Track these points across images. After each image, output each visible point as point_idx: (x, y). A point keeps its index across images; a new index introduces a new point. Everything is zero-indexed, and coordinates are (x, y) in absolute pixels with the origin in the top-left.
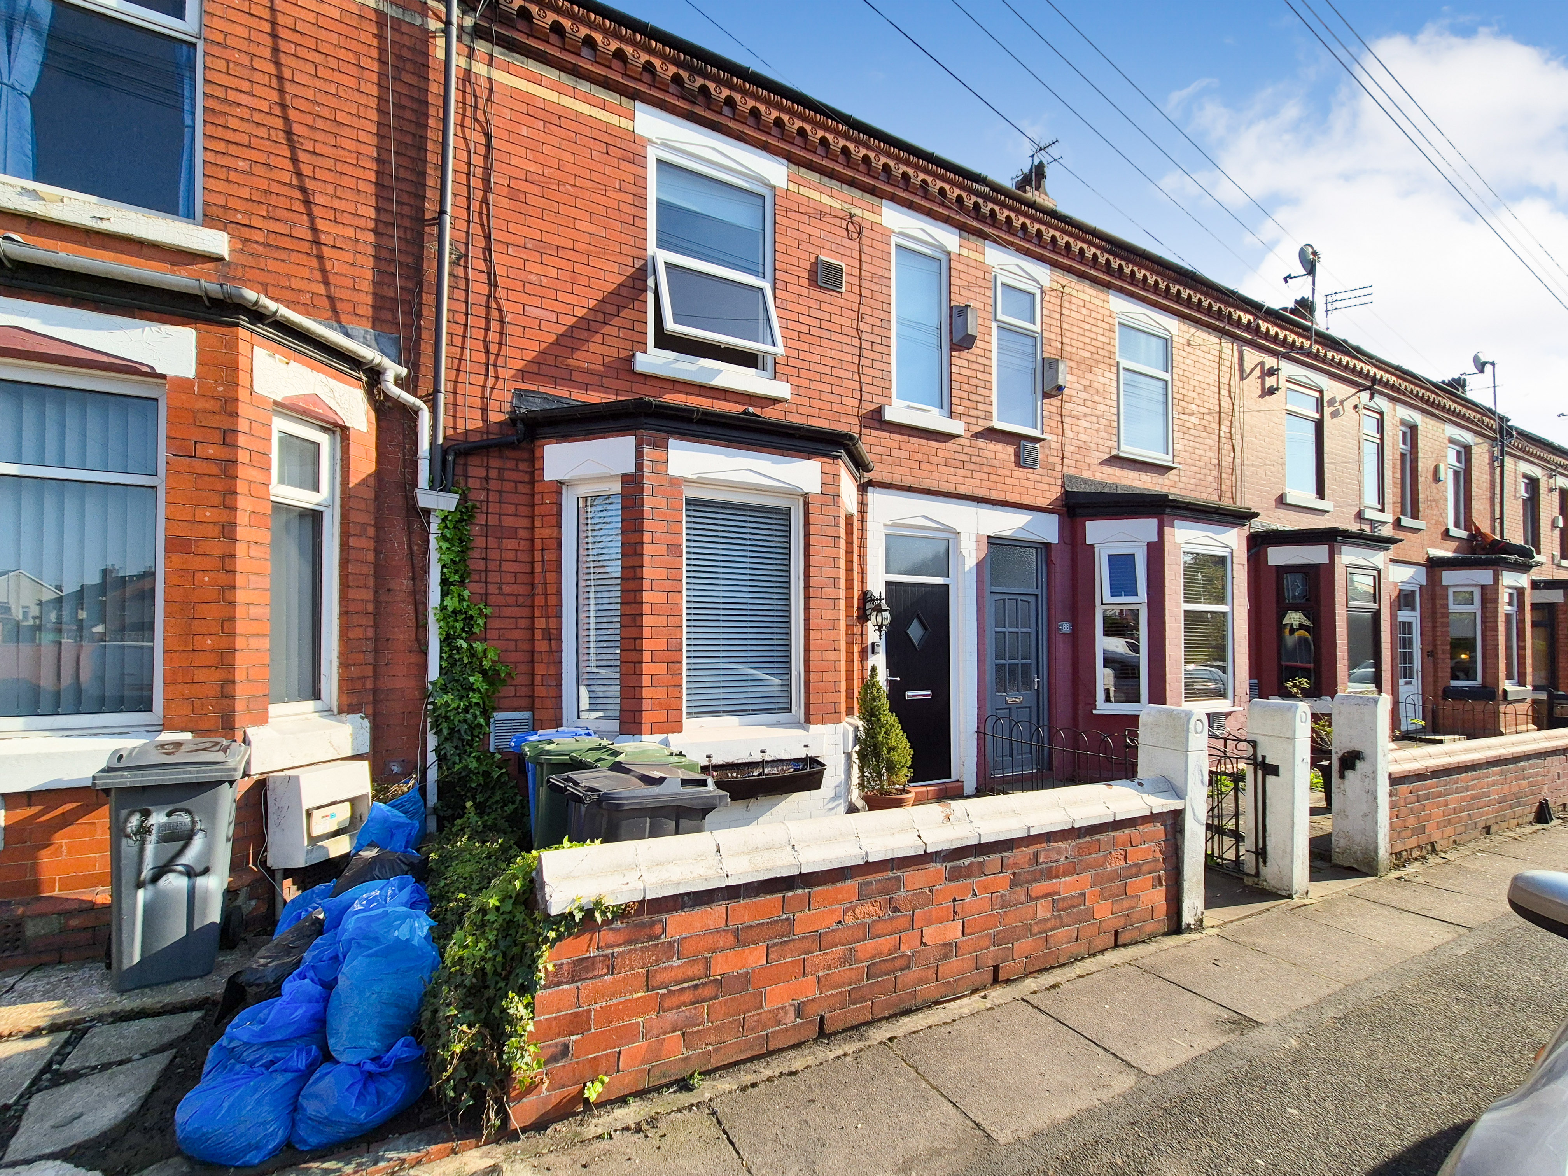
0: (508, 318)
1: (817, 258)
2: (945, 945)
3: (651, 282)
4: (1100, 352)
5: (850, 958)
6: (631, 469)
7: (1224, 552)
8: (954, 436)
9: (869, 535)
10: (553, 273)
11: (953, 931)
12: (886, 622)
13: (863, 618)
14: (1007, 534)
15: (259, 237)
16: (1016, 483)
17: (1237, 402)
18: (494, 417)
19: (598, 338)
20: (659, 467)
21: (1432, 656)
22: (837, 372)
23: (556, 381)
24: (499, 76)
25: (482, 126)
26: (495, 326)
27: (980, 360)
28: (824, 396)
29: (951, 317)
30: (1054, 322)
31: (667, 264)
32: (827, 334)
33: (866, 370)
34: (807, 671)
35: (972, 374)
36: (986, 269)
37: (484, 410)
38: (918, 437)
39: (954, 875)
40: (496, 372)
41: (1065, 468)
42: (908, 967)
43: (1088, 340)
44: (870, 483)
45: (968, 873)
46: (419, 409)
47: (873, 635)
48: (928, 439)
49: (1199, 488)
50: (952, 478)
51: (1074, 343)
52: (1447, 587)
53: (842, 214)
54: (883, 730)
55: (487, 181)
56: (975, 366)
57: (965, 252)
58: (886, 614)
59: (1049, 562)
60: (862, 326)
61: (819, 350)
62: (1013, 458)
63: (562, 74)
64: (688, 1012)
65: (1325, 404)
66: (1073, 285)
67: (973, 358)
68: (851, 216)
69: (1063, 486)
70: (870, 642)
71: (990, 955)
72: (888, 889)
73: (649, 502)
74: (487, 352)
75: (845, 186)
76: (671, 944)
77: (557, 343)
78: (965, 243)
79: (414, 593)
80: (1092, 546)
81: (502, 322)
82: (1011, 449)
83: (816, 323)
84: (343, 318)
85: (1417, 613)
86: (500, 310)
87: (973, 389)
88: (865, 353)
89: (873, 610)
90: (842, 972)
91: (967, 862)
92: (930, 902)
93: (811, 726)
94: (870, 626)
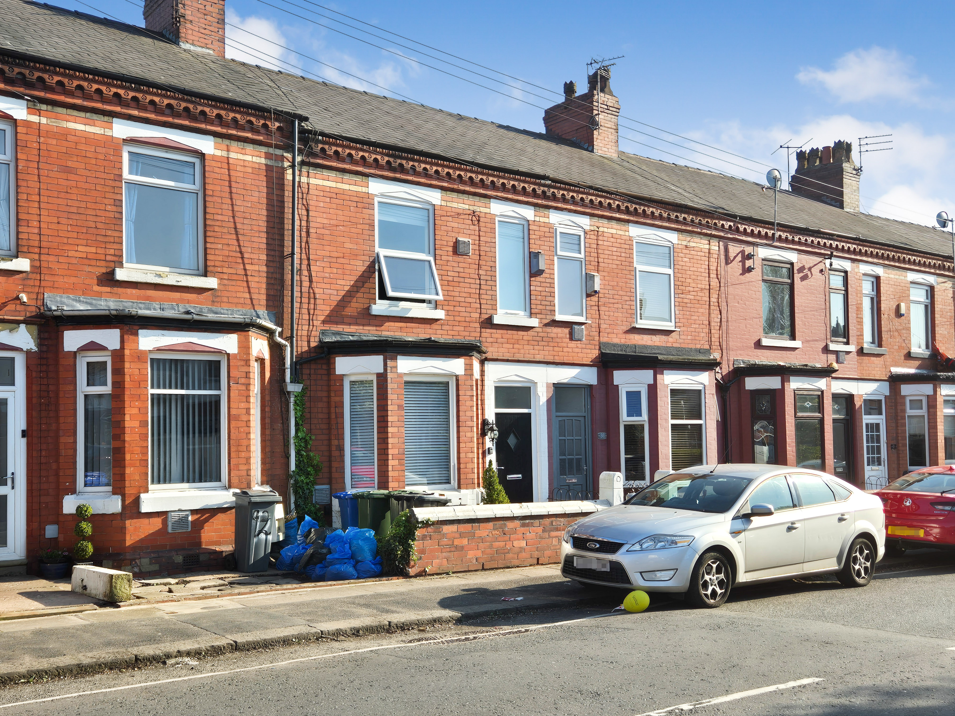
0: (317, 296)
1: (456, 239)
2: (520, 548)
3: (377, 267)
4: (623, 263)
5: (491, 547)
6: (381, 371)
7: (700, 387)
8: (533, 328)
9: (486, 388)
10: (335, 271)
11: (523, 544)
12: (496, 437)
13: (483, 434)
14: (565, 381)
15: (226, 277)
16: (570, 350)
17: (723, 281)
18: (313, 344)
19: (355, 300)
20: (394, 370)
21: (895, 448)
22: (468, 300)
23: (337, 323)
24: (312, 181)
25: (305, 207)
26: (312, 301)
27: (547, 280)
28: (462, 314)
29: (530, 258)
30: (593, 250)
31: (385, 257)
32: (462, 280)
33: (483, 296)
34: (459, 463)
35: (543, 289)
36: (551, 228)
37: (309, 342)
38: (512, 330)
39: (523, 525)
40: (313, 323)
41: (601, 338)
42: (508, 553)
43: (615, 258)
44: (486, 359)
45: (527, 525)
46: (287, 346)
47: (489, 444)
48: (517, 331)
49: (694, 342)
50: (532, 352)
51: (606, 261)
52: (904, 397)
53: (469, 212)
54: (496, 493)
55: (308, 232)
56: (545, 285)
57: (537, 219)
58: (496, 432)
59: (592, 396)
60: (481, 272)
61: (458, 289)
62: (568, 336)
63: (337, 172)
64: (449, 554)
65: (795, 271)
66: (605, 225)
67: (543, 280)
68: (474, 212)
69: (600, 349)
70: (487, 448)
71: (536, 554)
72: (502, 527)
73: (390, 386)
74: (309, 314)
75: (470, 196)
76: (444, 534)
77: (337, 305)
78: (537, 213)
79: (283, 430)
80: (617, 386)
81: (315, 299)
82: (567, 331)
83: (457, 274)
84: (256, 307)
85: (883, 417)
86: (314, 293)
87: (544, 298)
88: (482, 287)
89: (489, 429)
90: (488, 551)
91: (527, 521)
92: (515, 533)
93: (462, 490)
94: (487, 438)
